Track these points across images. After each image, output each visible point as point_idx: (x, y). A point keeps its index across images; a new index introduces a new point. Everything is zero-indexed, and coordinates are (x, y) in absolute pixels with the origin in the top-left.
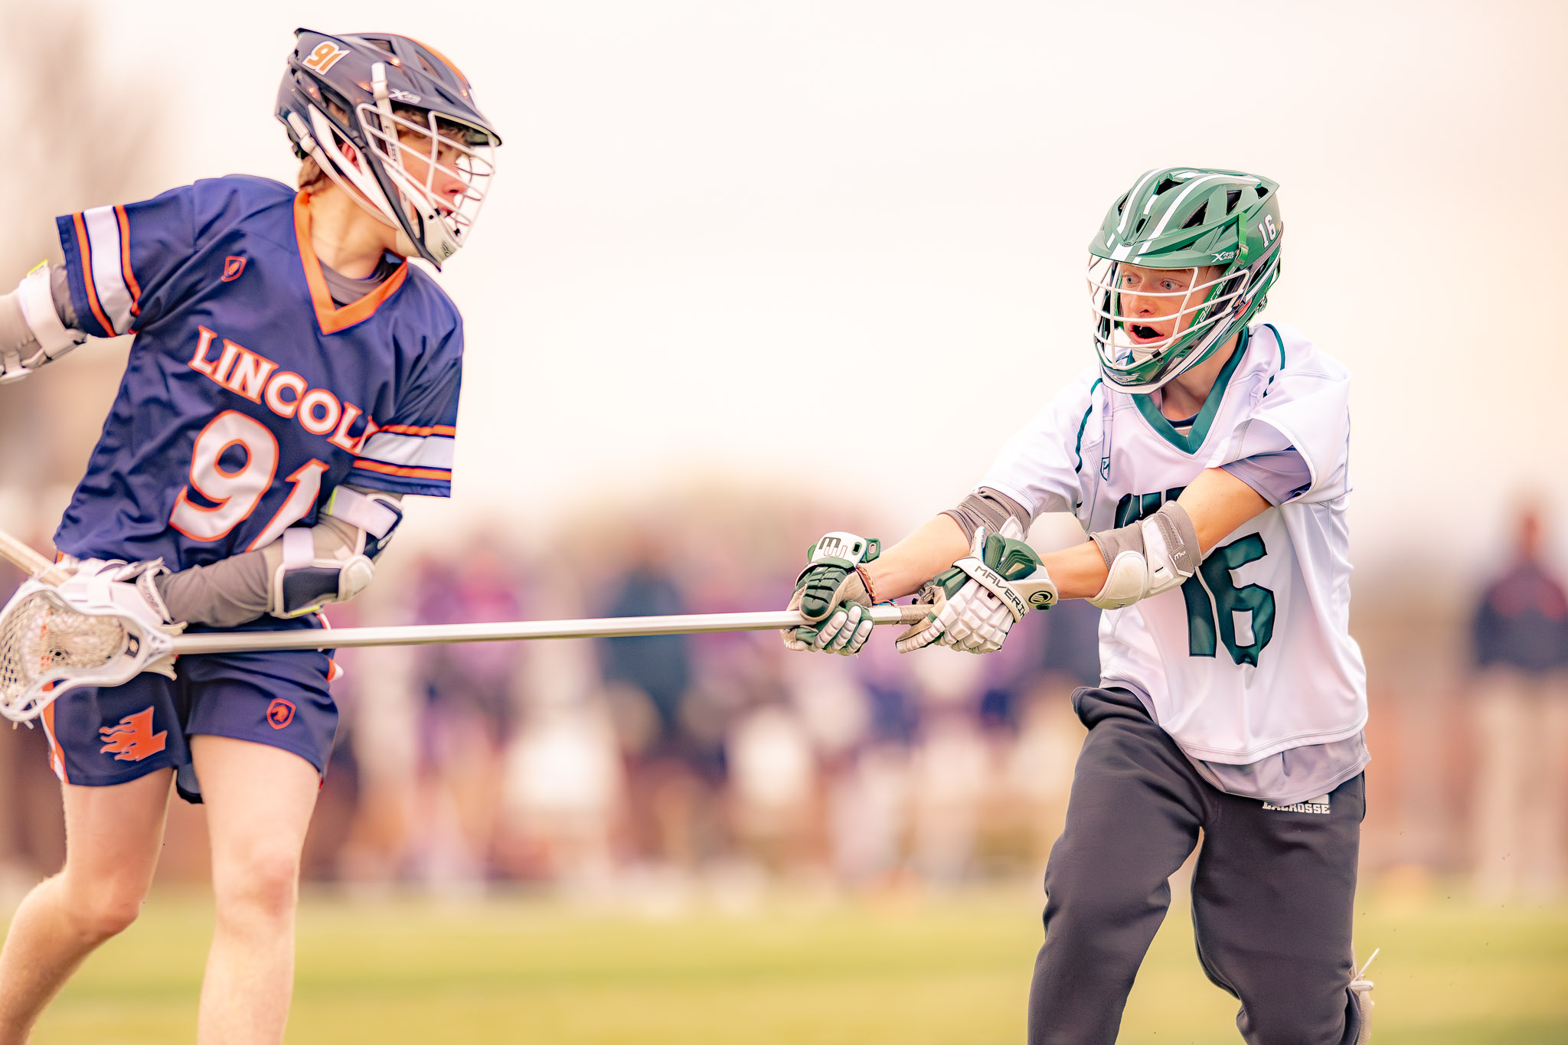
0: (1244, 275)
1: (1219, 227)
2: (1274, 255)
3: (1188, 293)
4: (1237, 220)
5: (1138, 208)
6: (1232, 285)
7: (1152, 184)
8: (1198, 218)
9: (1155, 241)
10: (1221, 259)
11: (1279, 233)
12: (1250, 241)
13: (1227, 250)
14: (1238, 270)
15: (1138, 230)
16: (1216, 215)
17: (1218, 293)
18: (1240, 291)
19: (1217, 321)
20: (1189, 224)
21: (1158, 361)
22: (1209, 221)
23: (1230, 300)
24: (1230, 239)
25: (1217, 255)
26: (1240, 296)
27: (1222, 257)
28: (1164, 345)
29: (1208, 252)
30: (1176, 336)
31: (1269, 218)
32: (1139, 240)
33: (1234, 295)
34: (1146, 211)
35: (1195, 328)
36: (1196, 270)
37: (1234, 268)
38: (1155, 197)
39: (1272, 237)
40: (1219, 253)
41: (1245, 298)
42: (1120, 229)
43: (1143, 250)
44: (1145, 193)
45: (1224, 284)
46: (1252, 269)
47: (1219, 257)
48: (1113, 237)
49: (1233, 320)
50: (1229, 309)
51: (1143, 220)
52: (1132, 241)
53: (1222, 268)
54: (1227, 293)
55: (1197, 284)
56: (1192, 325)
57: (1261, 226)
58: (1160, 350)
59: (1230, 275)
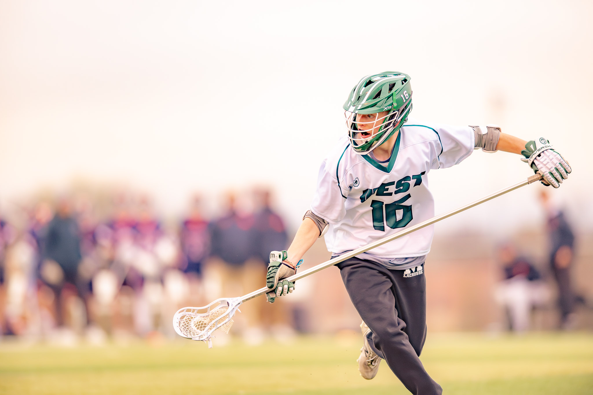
0: (396, 113)
1: (386, 98)
2: (409, 103)
3: (375, 122)
4: (392, 95)
5: (358, 92)
6: (392, 117)
7: (364, 82)
8: (379, 94)
9: (363, 105)
10: (387, 109)
11: (410, 96)
12: (397, 101)
13: (389, 105)
14: (394, 111)
15: (358, 100)
16: (385, 93)
17: (388, 120)
18: (395, 118)
19: (388, 129)
20: (375, 98)
21: (367, 144)
22: (382, 96)
23: (392, 122)
24: (390, 101)
25: (385, 108)
26: (395, 120)
27: (387, 108)
28: (369, 139)
29: (381, 107)
30: (373, 136)
31: (405, 92)
32: (358, 104)
33: (393, 120)
34: (361, 94)
35: (381, 132)
36: (377, 114)
37: (392, 111)
38: (364, 88)
39: (407, 98)
40: (386, 107)
41: (397, 120)
42: (353, 100)
43: (359, 108)
44: (361, 87)
45: (389, 117)
46: (399, 111)
47: (386, 108)
48: (350, 103)
49: (394, 128)
50: (392, 125)
51: (360, 96)
52: (356, 104)
53: (388, 111)
54: (391, 120)
55: (378, 119)
56: (379, 131)
57: (402, 96)
58: (368, 141)
59: (391, 113)
